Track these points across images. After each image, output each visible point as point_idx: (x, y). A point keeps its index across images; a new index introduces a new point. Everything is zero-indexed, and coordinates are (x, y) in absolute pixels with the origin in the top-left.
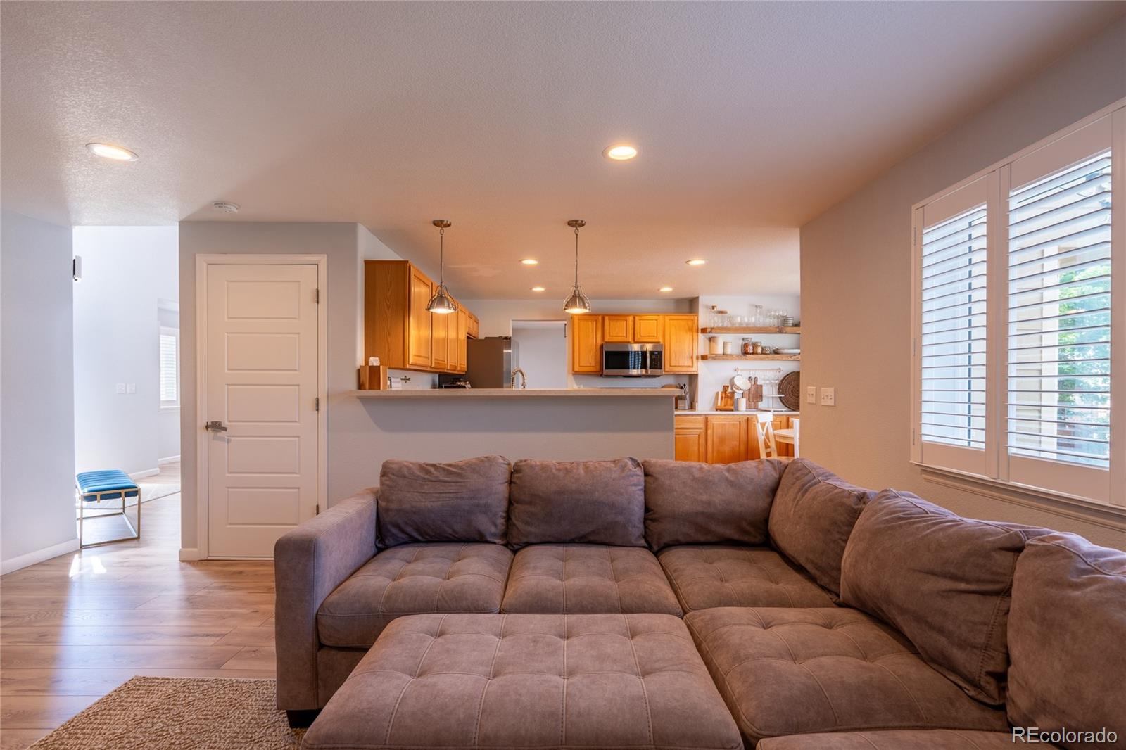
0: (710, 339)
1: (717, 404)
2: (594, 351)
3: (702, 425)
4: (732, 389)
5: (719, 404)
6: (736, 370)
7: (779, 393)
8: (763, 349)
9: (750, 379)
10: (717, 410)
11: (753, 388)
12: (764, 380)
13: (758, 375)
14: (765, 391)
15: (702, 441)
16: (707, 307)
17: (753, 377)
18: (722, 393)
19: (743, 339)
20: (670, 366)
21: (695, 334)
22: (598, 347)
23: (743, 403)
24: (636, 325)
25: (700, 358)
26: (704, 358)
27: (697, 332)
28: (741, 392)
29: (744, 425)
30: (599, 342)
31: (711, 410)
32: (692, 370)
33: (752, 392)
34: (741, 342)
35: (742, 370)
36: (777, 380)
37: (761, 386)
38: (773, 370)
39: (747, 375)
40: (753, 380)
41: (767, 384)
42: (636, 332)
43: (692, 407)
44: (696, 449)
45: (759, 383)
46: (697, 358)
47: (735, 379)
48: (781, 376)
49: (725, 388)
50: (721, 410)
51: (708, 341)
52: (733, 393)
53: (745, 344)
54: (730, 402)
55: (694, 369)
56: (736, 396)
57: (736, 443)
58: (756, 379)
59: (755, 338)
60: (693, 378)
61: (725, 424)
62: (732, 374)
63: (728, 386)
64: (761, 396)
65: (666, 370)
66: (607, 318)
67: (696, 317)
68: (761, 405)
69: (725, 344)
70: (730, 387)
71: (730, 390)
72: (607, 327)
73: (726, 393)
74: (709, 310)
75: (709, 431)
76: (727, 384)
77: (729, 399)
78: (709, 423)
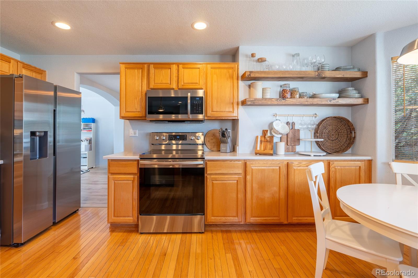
0: (250, 86)
1: (256, 148)
2: (140, 97)
3: (240, 171)
4: (271, 133)
5: (258, 149)
6: (275, 115)
7: (315, 137)
8: (300, 95)
9: (288, 123)
10: (256, 154)
11: (291, 133)
12: (301, 124)
13: (295, 120)
14: (302, 135)
15: (241, 187)
16: (247, 56)
17: (291, 121)
18: (261, 137)
19: (281, 86)
20: (212, 111)
21: (235, 81)
22: (144, 94)
23: (282, 147)
24: (180, 73)
25: (240, 103)
26: (244, 103)
27: (238, 79)
28: (280, 136)
29: (284, 170)
30: (145, 88)
31: (251, 154)
32: (234, 115)
33: (290, 136)
34: (279, 89)
35: (280, 116)
36: (313, 125)
37: (299, 130)
38: (310, 116)
39: (285, 120)
40: (291, 125)
41: (304, 129)
42: (180, 80)
43: (234, 149)
44: (235, 196)
45: (297, 127)
46: (238, 104)
47: (274, 124)
48: (317, 120)
49: (265, 132)
50: (261, 154)
51: (248, 88)
52: (272, 137)
53: (283, 90)
54: (269, 146)
55: (235, 114)
56: (276, 140)
57: (275, 189)
58: (293, 124)
59: (293, 85)
60: (235, 122)
61: (264, 170)
62: (270, 119)
63: (267, 131)
64: (299, 140)
65: (208, 115)
66: (152, 66)
67: (237, 65)
68: (299, 149)
69: (263, 90)
70: (269, 132)
71: (269, 134)
72: (152, 75)
73: (265, 138)
74: (249, 59)
75: (248, 177)
76: (266, 128)
77: (268, 143)
78: (248, 169)
